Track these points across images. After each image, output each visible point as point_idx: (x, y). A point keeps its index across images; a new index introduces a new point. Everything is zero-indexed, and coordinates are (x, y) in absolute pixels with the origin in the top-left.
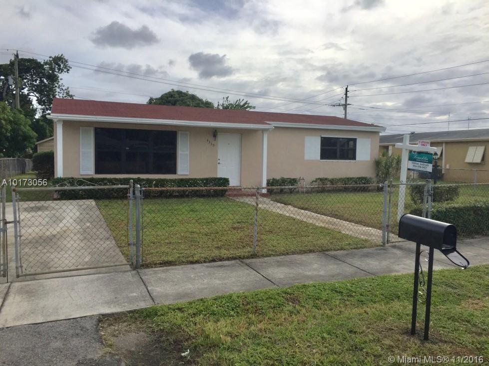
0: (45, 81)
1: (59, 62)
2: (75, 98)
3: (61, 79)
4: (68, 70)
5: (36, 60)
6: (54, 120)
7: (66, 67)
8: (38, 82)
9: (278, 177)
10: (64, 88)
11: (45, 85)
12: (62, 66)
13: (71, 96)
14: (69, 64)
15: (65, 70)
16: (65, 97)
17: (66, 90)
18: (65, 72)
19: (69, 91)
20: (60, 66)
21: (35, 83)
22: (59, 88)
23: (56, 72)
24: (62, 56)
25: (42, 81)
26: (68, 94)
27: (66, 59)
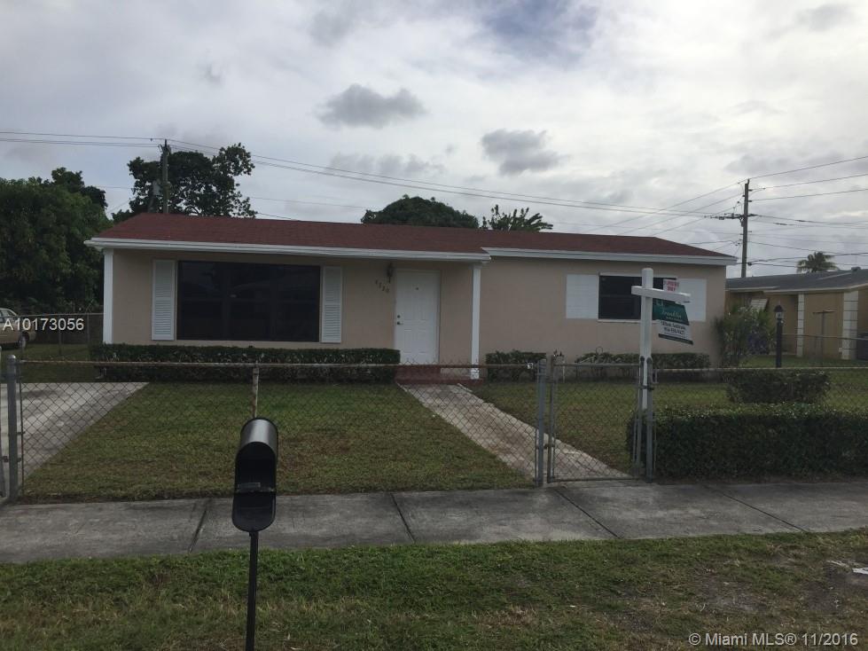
0: (214, 188)
1: (237, 158)
2: (258, 217)
3: (238, 185)
4: (249, 170)
5: (202, 155)
6: (96, 247)
7: (246, 164)
8: (203, 189)
9: (507, 350)
10: (241, 200)
11: (214, 195)
12: (240, 163)
13: (252, 213)
14: (253, 160)
15: (245, 170)
16: (243, 214)
17: (244, 202)
18: (245, 173)
19: (249, 205)
20: (238, 163)
21: (197, 192)
22: (233, 199)
23: (231, 173)
24: (240, 145)
25: (209, 189)
26: (247, 210)
27: (247, 152)
